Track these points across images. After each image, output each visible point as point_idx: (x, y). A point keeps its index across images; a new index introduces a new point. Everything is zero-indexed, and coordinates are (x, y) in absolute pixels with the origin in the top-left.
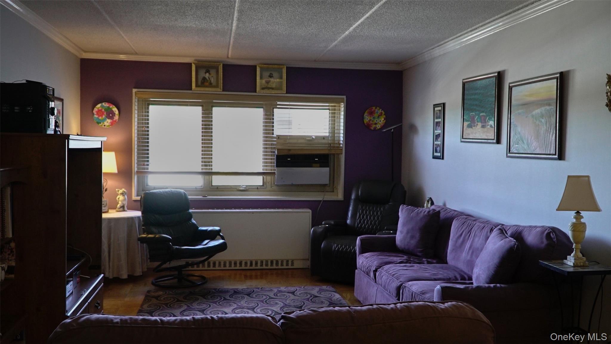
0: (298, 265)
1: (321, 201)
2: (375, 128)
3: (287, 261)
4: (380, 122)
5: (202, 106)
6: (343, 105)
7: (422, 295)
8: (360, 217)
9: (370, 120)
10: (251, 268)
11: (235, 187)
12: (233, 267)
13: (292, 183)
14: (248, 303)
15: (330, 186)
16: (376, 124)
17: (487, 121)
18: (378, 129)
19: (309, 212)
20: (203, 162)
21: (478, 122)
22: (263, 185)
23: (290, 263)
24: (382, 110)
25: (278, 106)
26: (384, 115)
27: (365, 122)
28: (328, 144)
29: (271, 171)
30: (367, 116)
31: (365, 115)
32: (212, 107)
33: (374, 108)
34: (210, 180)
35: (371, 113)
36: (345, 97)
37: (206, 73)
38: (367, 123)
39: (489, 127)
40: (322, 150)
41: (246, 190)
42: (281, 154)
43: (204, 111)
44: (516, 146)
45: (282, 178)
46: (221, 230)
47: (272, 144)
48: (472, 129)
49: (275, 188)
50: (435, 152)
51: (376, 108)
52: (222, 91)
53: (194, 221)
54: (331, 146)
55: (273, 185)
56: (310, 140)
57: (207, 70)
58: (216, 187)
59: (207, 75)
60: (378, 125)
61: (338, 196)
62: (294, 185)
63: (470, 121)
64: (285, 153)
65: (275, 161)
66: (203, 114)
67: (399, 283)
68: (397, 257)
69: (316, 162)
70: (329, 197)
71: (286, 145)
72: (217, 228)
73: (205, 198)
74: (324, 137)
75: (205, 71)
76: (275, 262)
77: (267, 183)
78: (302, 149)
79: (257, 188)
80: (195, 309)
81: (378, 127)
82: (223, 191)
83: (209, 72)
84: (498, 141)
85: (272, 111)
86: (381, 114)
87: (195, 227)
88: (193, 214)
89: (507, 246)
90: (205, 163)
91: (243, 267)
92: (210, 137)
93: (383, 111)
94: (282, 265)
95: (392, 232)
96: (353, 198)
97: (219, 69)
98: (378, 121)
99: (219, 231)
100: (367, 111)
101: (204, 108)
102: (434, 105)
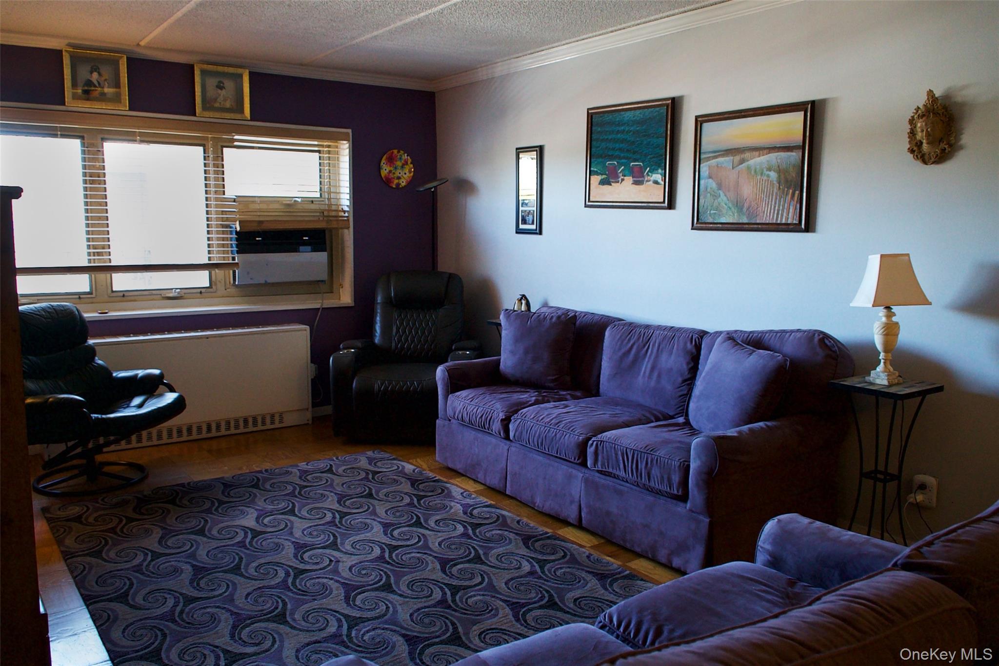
0: (291, 420)
1: (319, 309)
2: (398, 184)
3: (273, 416)
4: (404, 176)
5: (82, 138)
6: (348, 145)
7: (652, 453)
8: (398, 331)
9: (390, 171)
10: (210, 435)
11: (158, 292)
12: (175, 439)
13: (266, 281)
14: (272, 502)
15: (328, 284)
16: (399, 178)
17: (647, 173)
18: (402, 187)
19: (306, 330)
20: (91, 247)
21: (625, 176)
22: (211, 287)
23: (277, 418)
24: (407, 156)
25: (236, 143)
26: (411, 163)
27: (383, 175)
28: (320, 212)
29: (224, 260)
30: (384, 165)
31: (382, 164)
32: (103, 140)
33: (395, 151)
34: (109, 281)
35: (391, 160)
36: (350, 131)
37: (91, 73)
38: (385, 176)
39: (651, 183)
40: (309, 221)
41: (181, 297)
42: (247, 229)
43: (87, 147)
44: (712, 212)
45: (248, 273)
46: (164, 373)
47: (222, 211)
48: (610, 187)
49: (233, 290)
50: (522, 224)
51: (399, 152)
52: (128, 109)
53: (100, 362)
54: (325, 214)
55: (228, 286)
56: (289, 205)
57: (95, 67)
58: (121, 294)
59: (95, 75)
60: (402, 180)
61: (340, 299)
62: (269, 283)
63: (607, 175)
64: (254, 228)
65: (234, 242)
66: (83, 152)
67: (581, 438)
68: (522, 393)
69: (305, 243)
70: (330, 302)
71: (255, 214)
72: (157, 372)
73: (103, 317)
74: (314, 199)
75: (89, 68)
76: (250, 421)
77: (218, 283)
78: (276, 221)
79: (200, 293)
80: (181, 530)
81: (403, 183)
82: (135, 301)
83: (98, 70)
84: (671, 206)
85: (220, 150)
86: (406, 163)
87: (105, 373)
88: (96, 347)
89: (772, 364)
90: (95, 249)
91: (195, 436)
92: (103, 199)
93: (409, 157)
94: (264, 423)
95: (468, 353)
96: (379, 302)
97: (120, 65)
98: (401, 174)
99: (161, 377)
100: (384, 157)
101: (86, 141)
102: (517, 149)
